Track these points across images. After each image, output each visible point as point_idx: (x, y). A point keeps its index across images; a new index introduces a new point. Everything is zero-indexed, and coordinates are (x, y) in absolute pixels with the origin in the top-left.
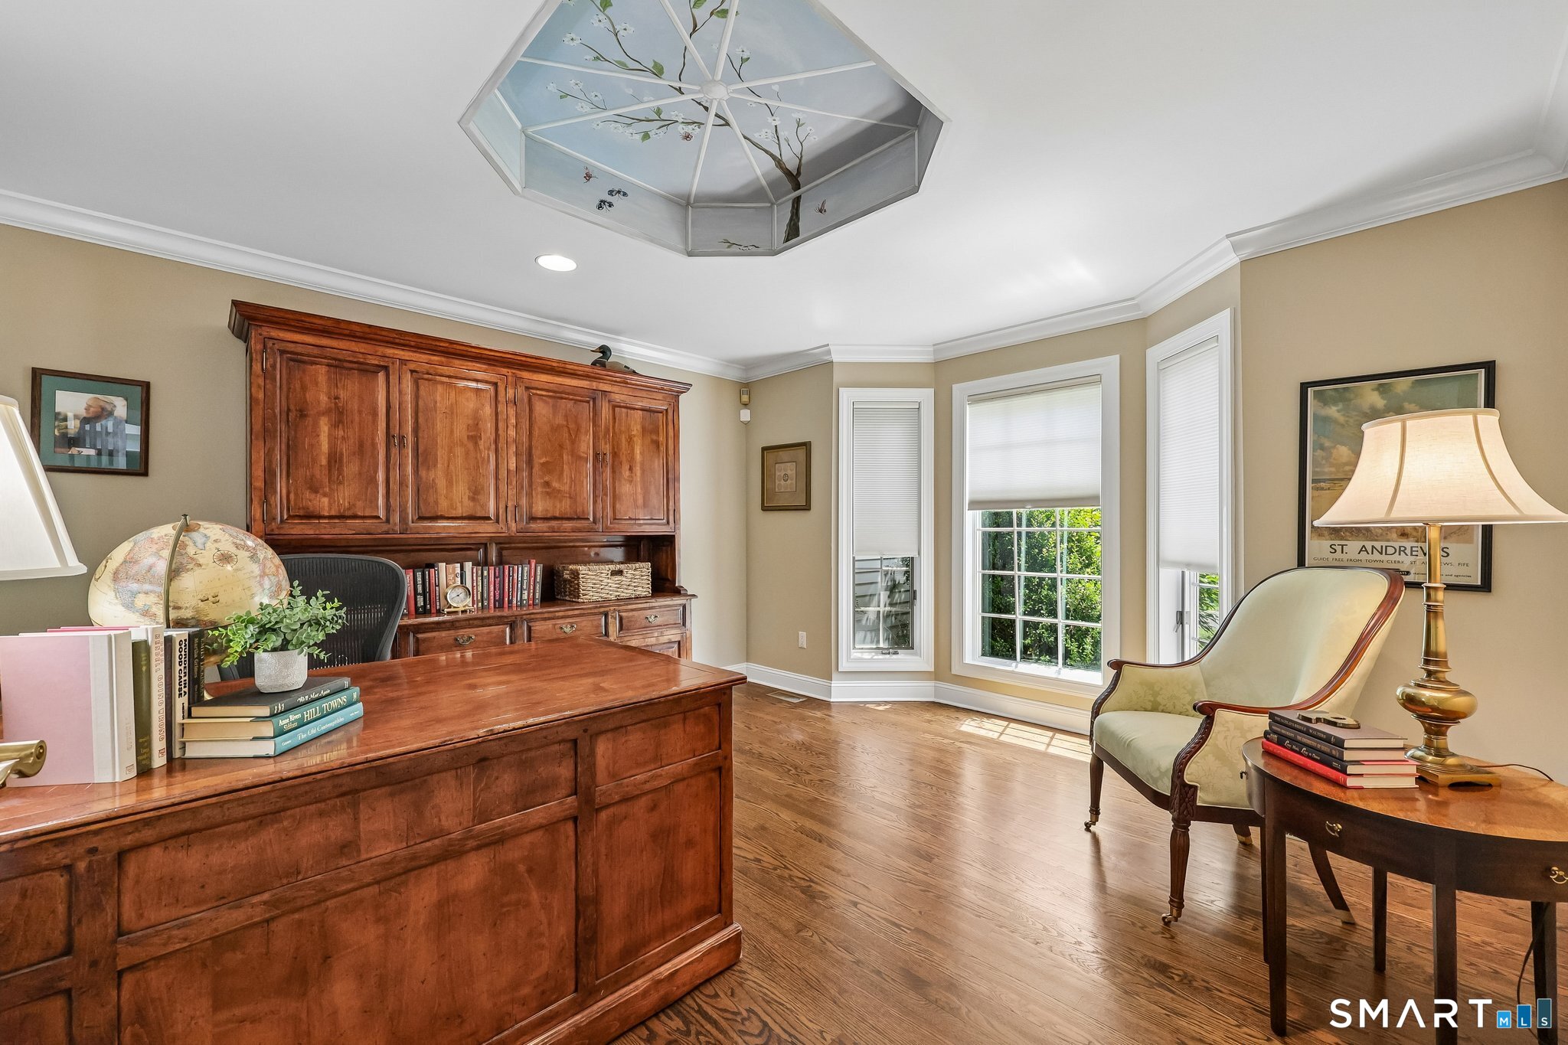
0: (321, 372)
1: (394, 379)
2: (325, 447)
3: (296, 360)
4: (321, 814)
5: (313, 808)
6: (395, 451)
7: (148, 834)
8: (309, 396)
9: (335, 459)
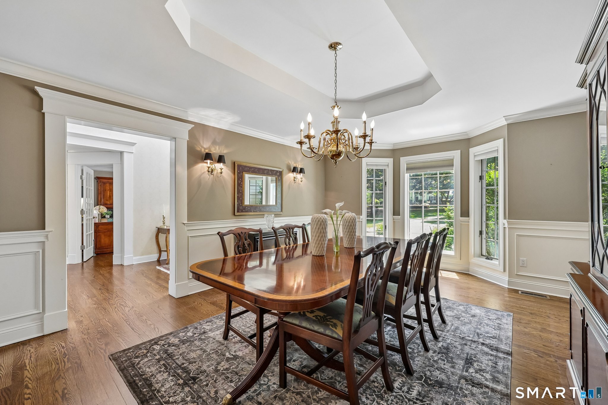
2: (108, 195)
7: (100, 224)
8: (106, 188)
9: (110, 196)
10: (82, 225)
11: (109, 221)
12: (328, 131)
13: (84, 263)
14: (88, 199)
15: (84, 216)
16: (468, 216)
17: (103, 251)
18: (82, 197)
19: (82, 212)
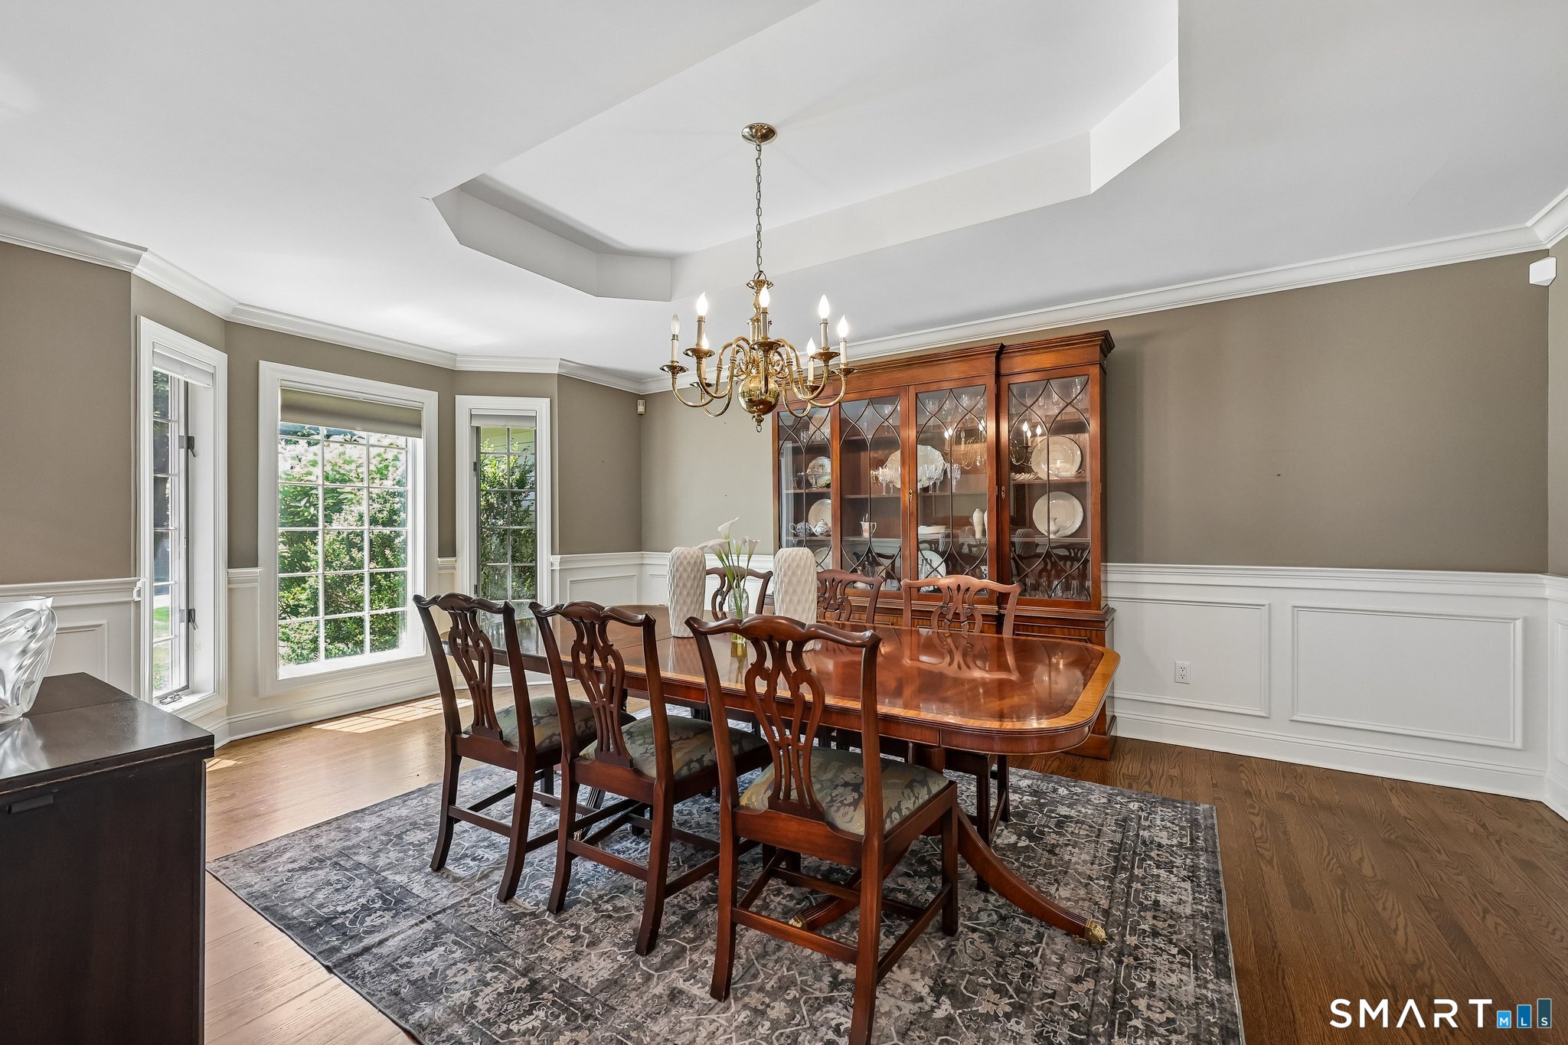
12: (744, 339)
16: (454, 554)
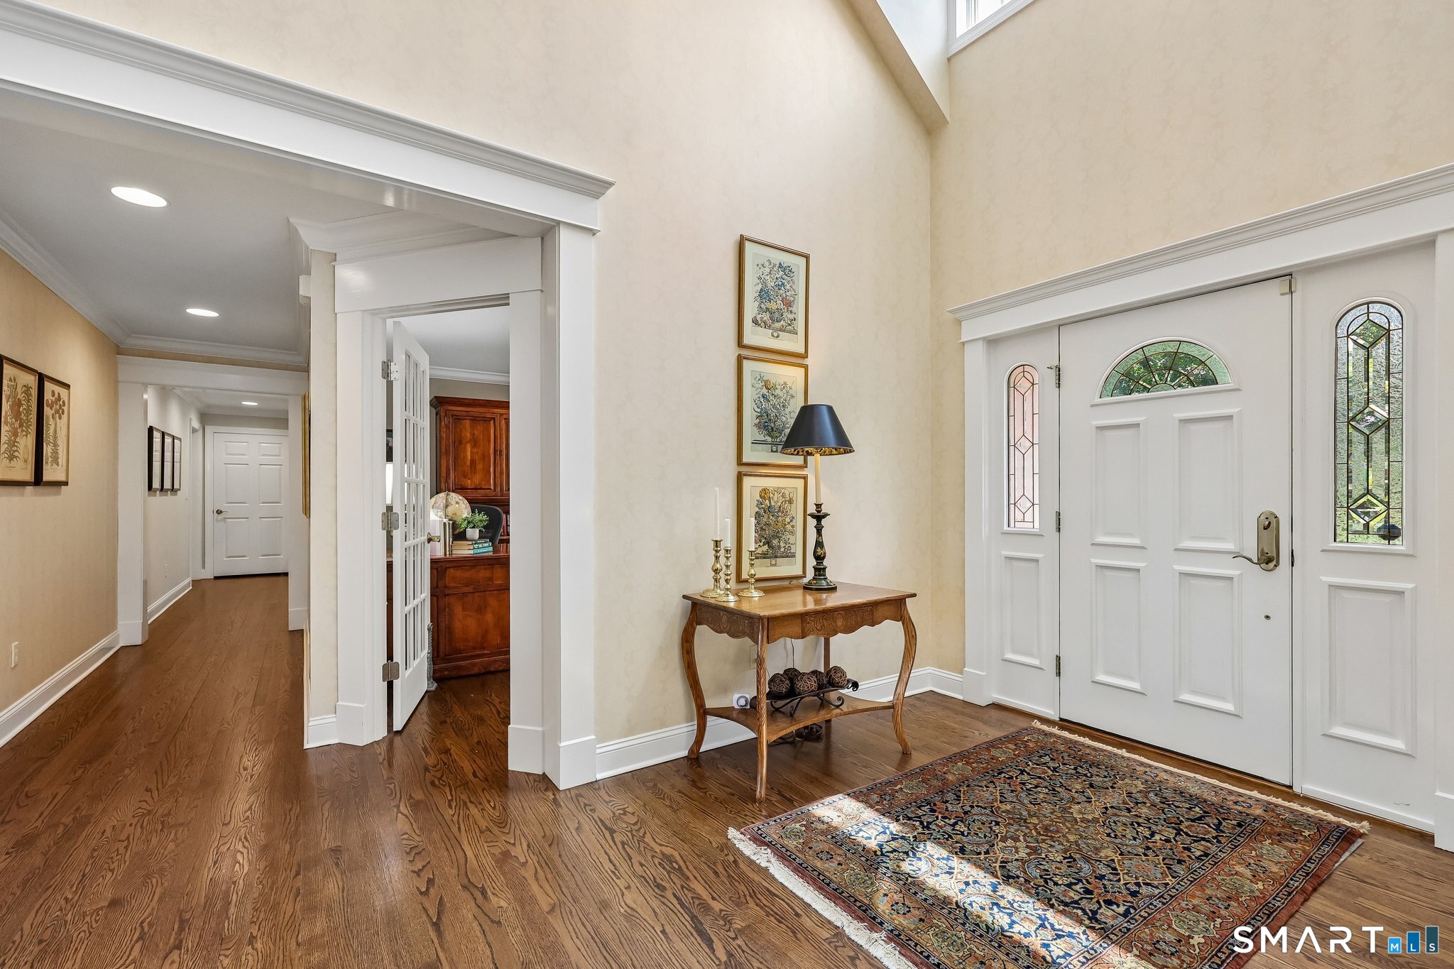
0: (467, 423)
1: (497, 423)
2: (469, 457)
3: (458, 419)
4: (485, 569)
5: (482, 567)
6: (498, 457)
7: (450, 565)
8: (463, 435)
9: (473, 462)
10: (390, 566)
11: (479, 551)
13: (397, 740)
14: (409, 468)
15: (397, 535)
17: (458, 668)
18: (389, 457)
19: (389, 519)
